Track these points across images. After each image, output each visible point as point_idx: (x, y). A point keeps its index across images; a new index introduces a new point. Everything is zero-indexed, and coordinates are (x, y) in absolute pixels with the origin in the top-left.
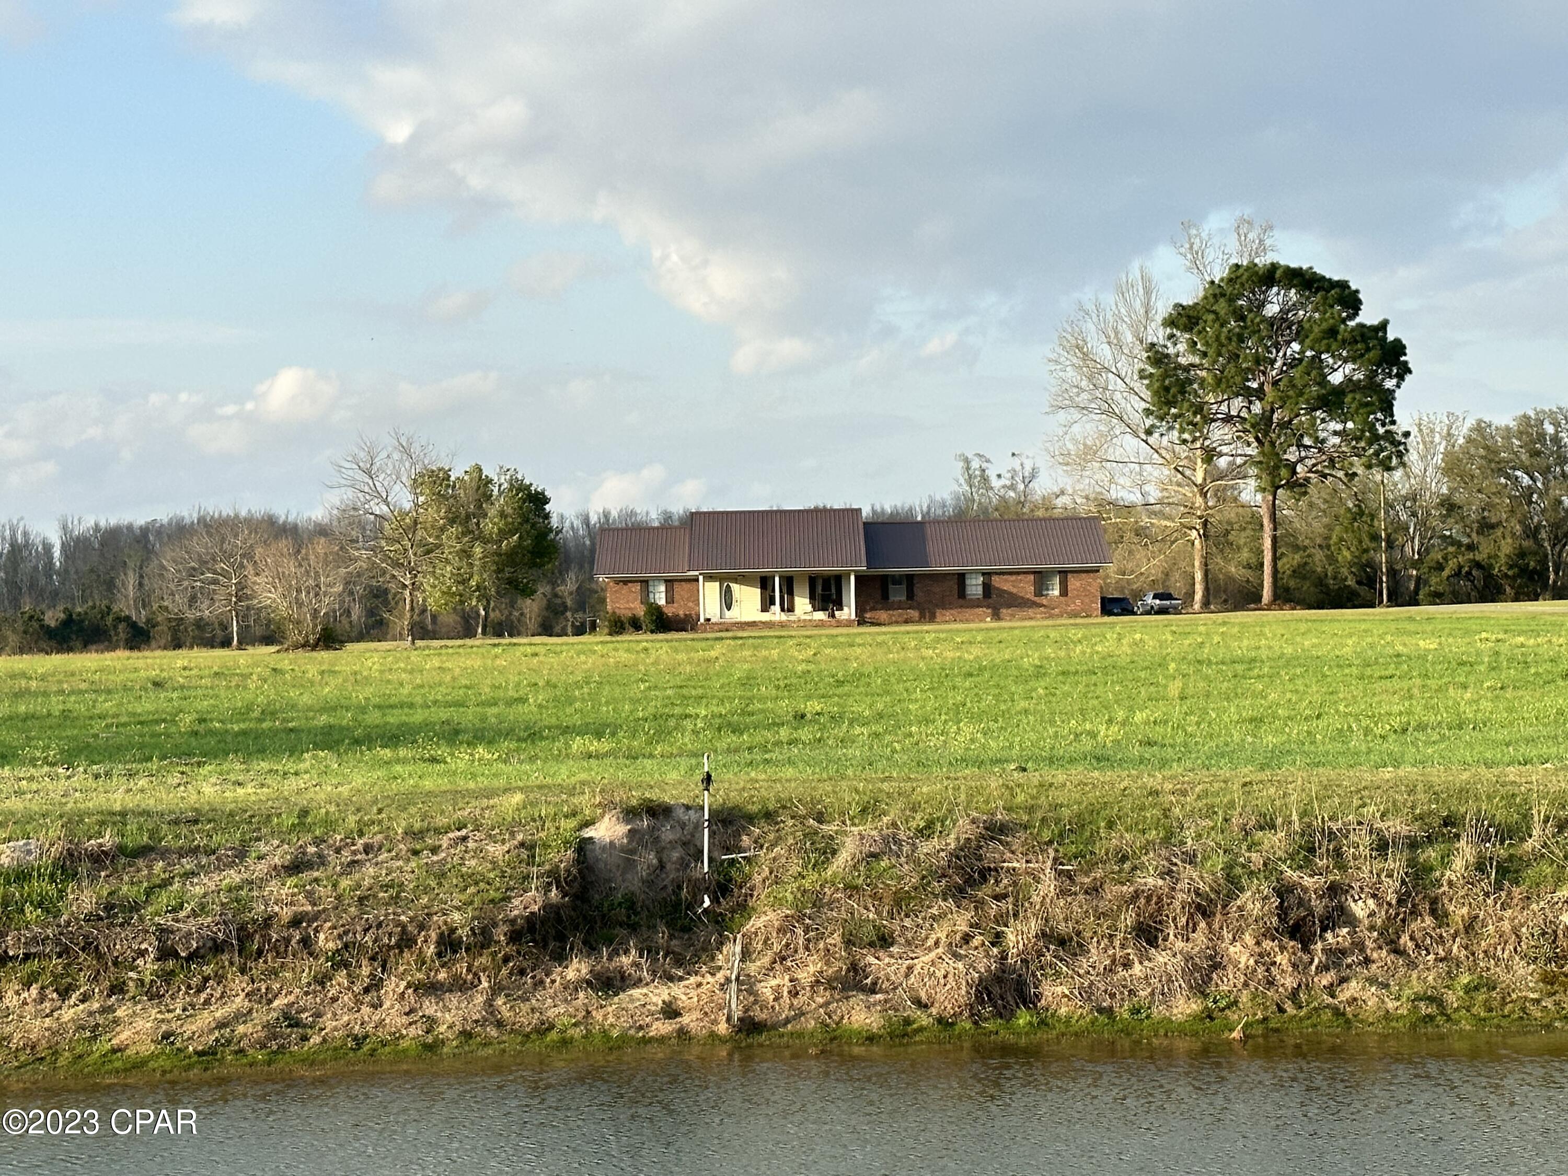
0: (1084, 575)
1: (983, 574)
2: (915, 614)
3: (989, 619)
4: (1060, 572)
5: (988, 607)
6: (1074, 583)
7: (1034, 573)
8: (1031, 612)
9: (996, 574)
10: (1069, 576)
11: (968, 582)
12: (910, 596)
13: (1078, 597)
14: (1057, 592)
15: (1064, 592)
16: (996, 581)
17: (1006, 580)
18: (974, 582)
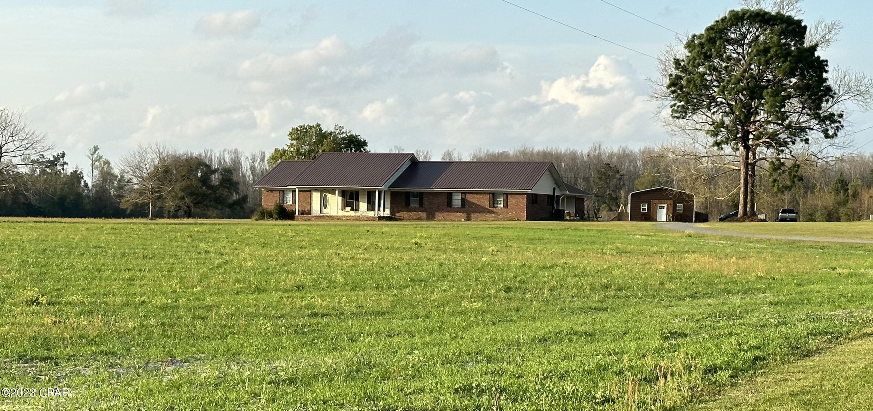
0: (517, 196)
1: (462, 193)
2: (424, 215)
3: (463, 220)
4: (504, 194)
5: (463, 212)
6: (512, 200)
7: (490, 193)
8: (488, 216)
9: (469, 193)
10: (509, 196)
11: (454, 198)
12: (421, 204)
13: (514, 209)
14: (502, 206)
15: (506, 206)
16: (469, 197)
17: (474, 197)
18: (457, 198)
